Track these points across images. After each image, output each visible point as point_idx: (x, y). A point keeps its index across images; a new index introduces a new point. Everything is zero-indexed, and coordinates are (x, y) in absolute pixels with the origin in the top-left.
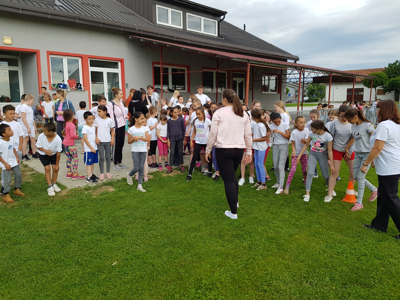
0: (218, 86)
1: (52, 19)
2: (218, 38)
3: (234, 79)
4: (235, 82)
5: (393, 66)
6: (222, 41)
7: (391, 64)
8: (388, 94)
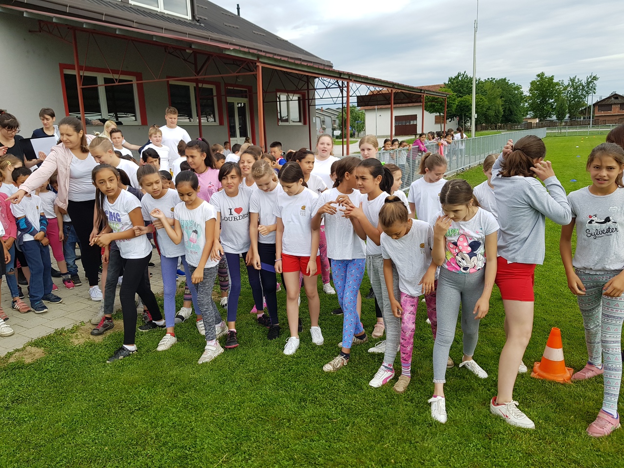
0: (200, 113)
2: (193, 23)
3: (230, 99)
4: (231, 107)
5: (455, 81)
6: (200, 27)
7: (451, 78)
8: (450, 121)
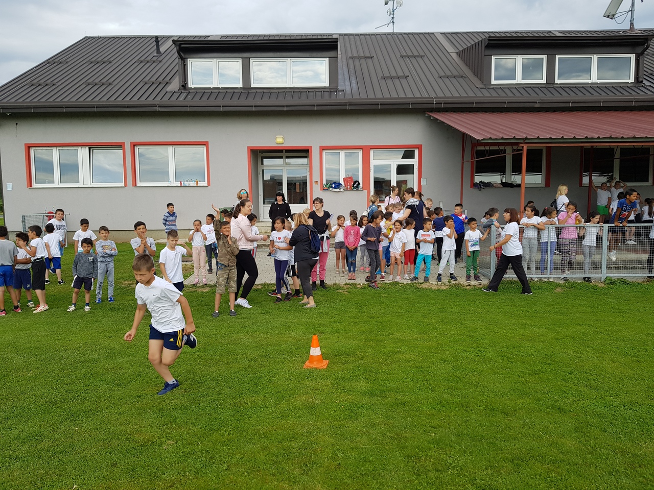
1: (319, 110)
